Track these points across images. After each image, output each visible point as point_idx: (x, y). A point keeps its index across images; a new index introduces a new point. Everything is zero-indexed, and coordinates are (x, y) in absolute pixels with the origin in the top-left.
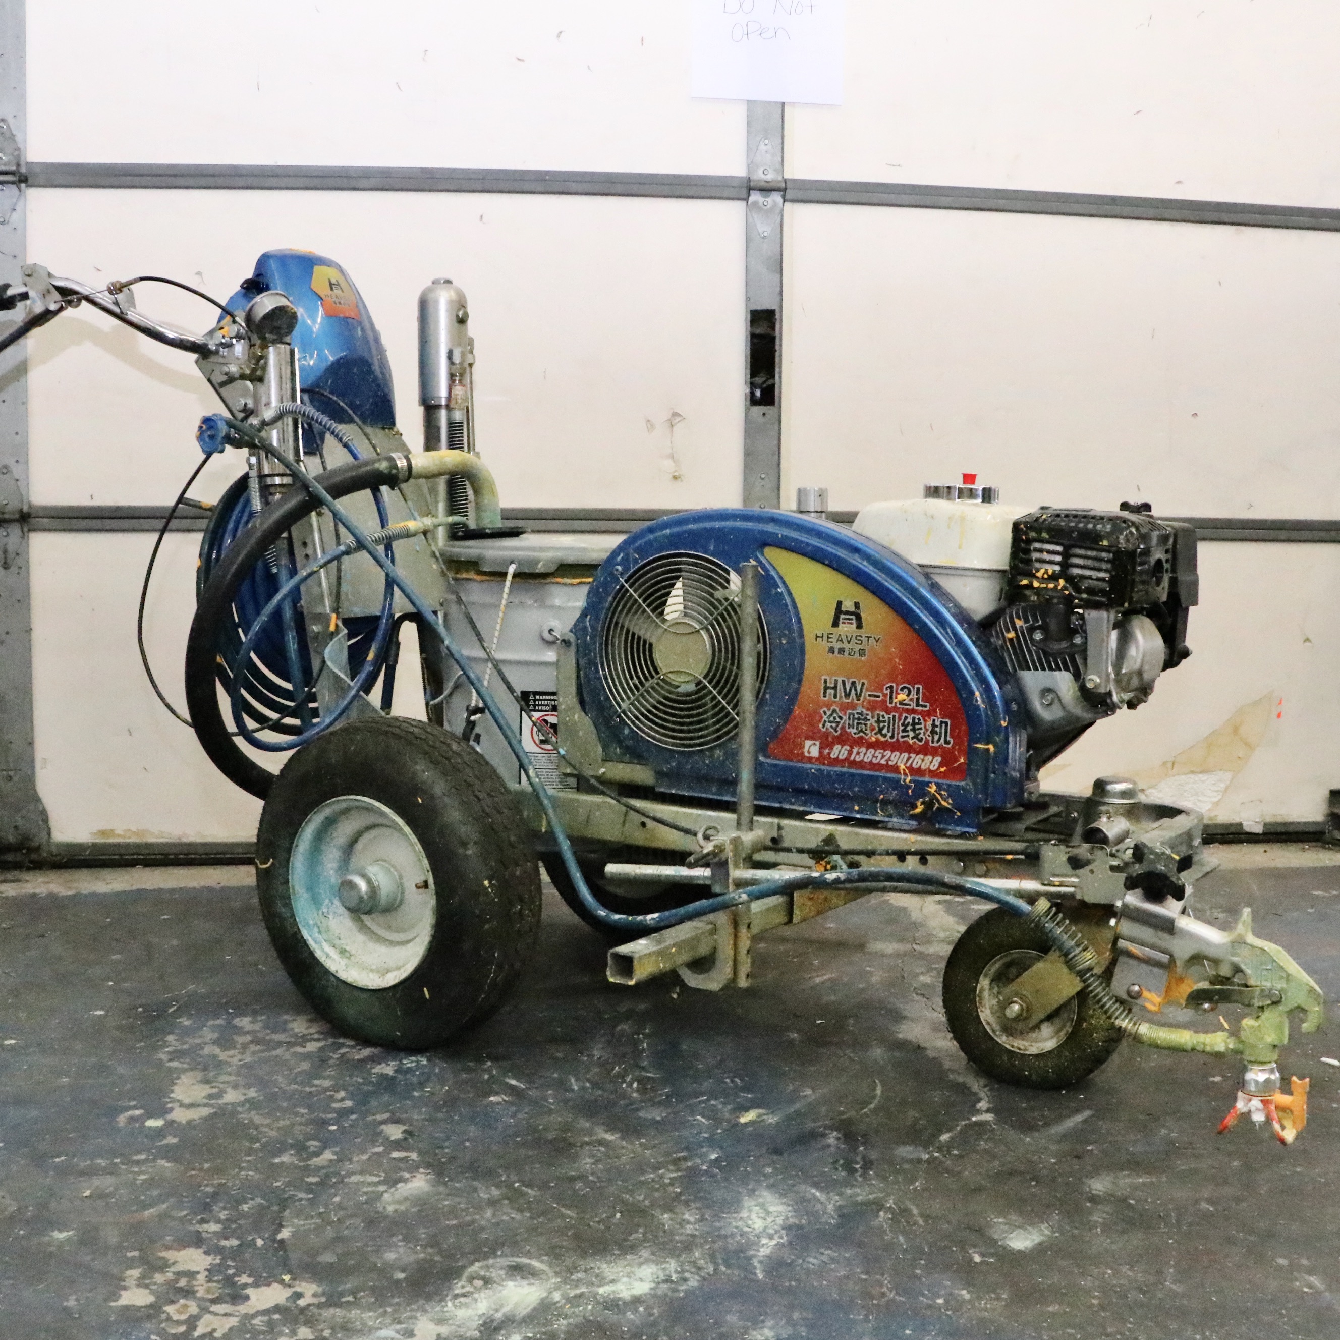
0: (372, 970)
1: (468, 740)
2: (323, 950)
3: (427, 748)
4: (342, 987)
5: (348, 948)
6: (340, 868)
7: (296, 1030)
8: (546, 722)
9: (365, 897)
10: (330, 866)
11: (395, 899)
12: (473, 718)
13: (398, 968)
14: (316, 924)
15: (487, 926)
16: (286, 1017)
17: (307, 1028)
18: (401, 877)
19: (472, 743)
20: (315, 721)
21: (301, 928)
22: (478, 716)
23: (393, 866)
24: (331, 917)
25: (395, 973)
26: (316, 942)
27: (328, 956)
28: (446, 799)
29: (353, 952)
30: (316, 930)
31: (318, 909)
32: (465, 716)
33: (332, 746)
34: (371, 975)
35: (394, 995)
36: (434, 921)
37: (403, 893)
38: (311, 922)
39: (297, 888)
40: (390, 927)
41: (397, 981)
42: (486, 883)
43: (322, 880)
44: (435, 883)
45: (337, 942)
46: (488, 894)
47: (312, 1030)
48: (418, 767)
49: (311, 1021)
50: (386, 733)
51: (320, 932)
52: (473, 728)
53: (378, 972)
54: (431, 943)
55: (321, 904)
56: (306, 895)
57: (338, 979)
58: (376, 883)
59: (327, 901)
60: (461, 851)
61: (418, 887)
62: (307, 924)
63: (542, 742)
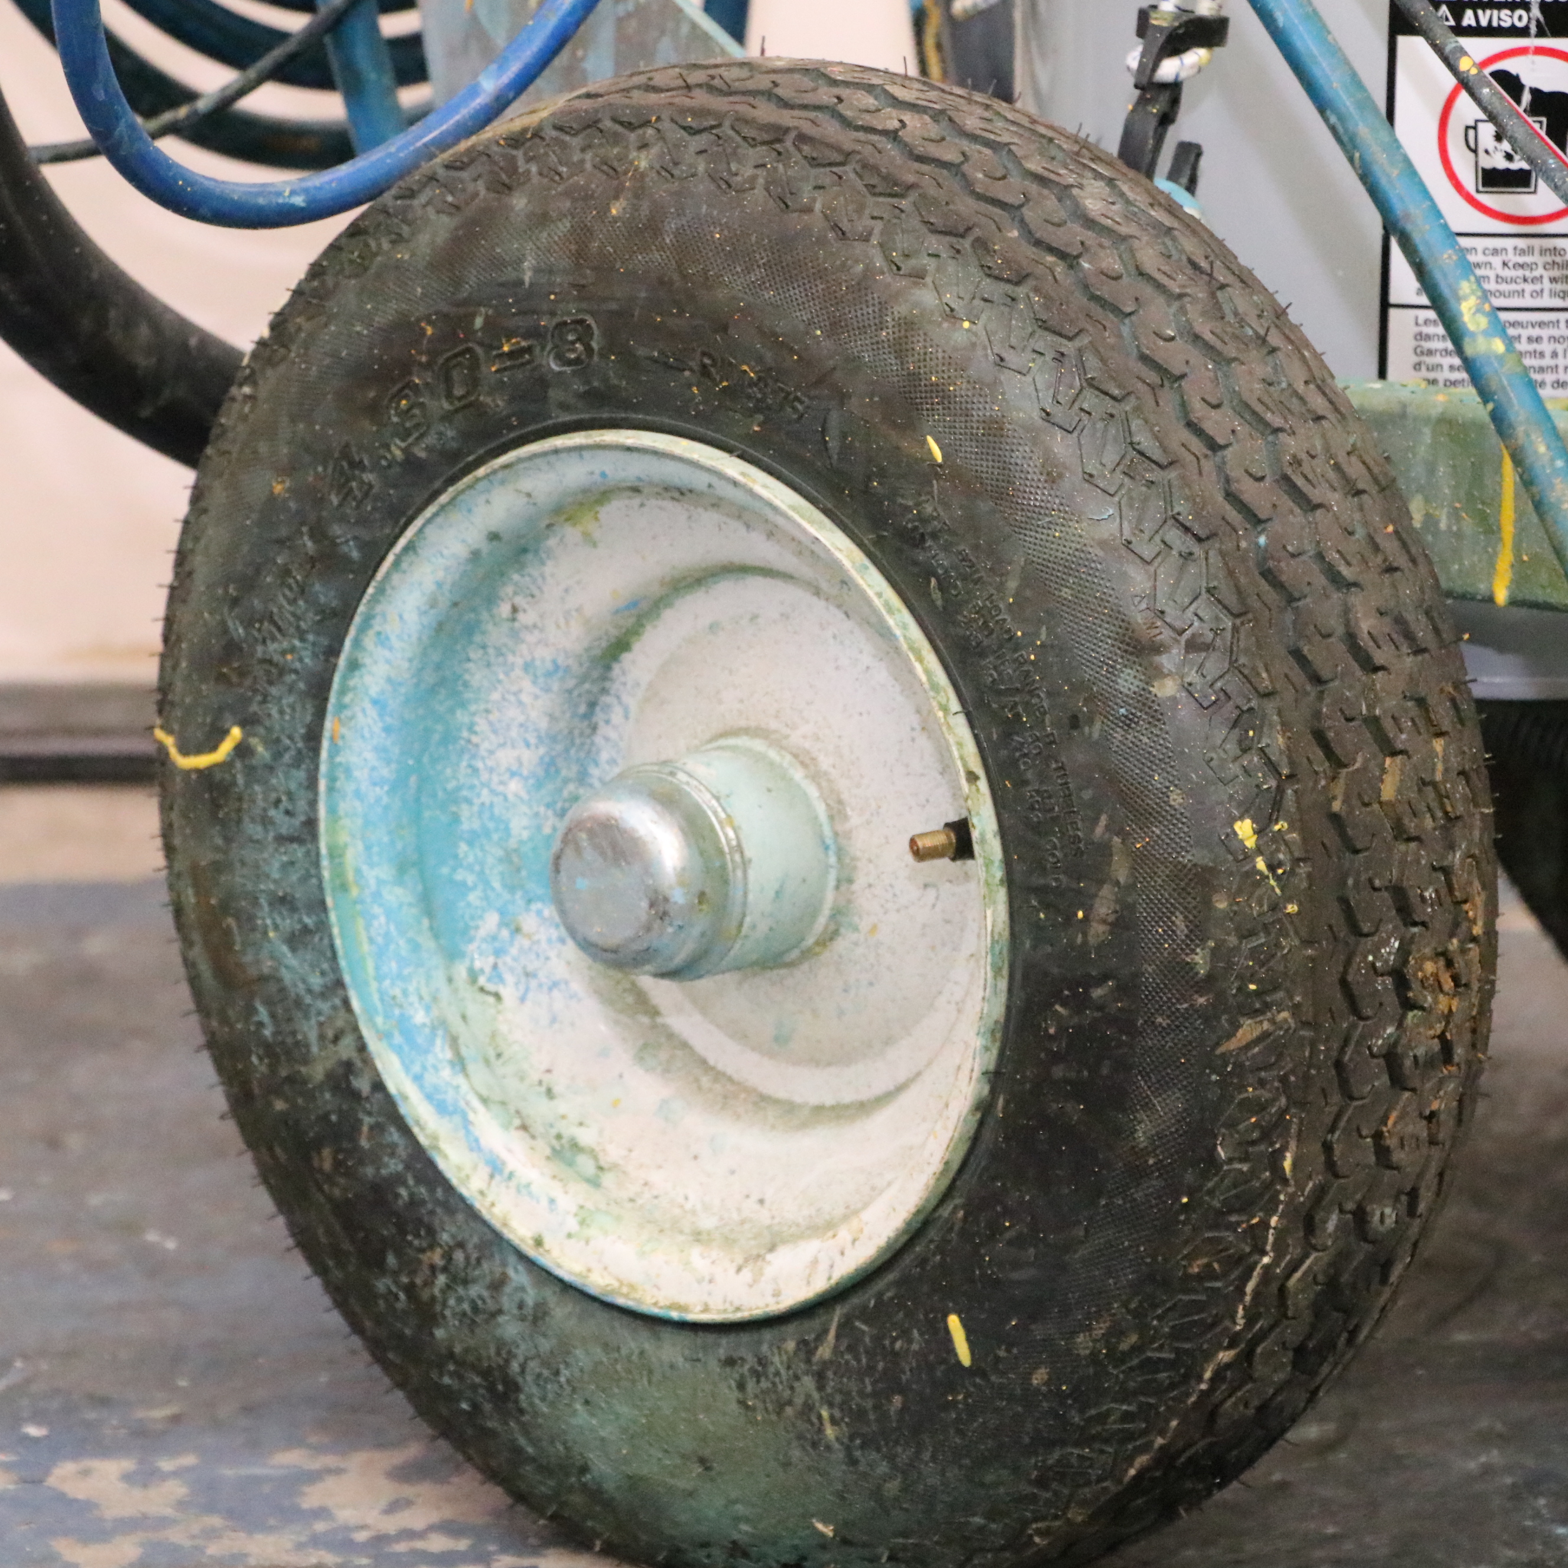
0: (698, 1237)
1: (1150, 174)
2: (475, 1145)
3: (966, 206)
4: (561, 1311)
5: (586, 1137)
6: (550, 767)
7: (346, 1515)
8: (1511, 83)
9: (678, 897)
10: (506, 757)
11: (812, 912)
12: (1169, 69)
13: (825, 1227)
14: (442, 1023)
15: (1248, 1030)
16: (292, 1458)
17: (394, 1507)
18: (837, 811)
19: (1162, 183)
20: (410, 96)
21: (374, 1045)
22: (1196, 56)
23: (804, 760)
24: (508, 992)
25: (810, 1248)
26: (442, 1109)
27: (496, 1168)
28: (1060, 445)
29: (613, 1153)
30: (442, 1052)
31: (452, 955)
32: (1133, 60)
33: (519, 202)
34: (697, 1257)
35: (807, 1348)
36: (997, 1009)
37: (845, 881)
38: (420, 1017)
39: (353, 857)
40: (781, 1039)
41: (819, 1285)
42: (1245, 829)
43: (469, 822)
44: (1003, 832)
45: (539, 1109)
46: (1251, 880)
47: (416, 1518)
48: (926, 297)
49: (405, 1474)
50: (775, 136)
51: (460, 1063)
52: (1166, 119)
53: (729, 1242)
54: (984, 1108)
55: (466, 933)
56: (398, 896)
57: (544, 1275)
58: (726, 836)
59: (491, 921)
60: (1128, 681)
61: (920, 854)
62: (404, 1025)
63: (1493, 179)
